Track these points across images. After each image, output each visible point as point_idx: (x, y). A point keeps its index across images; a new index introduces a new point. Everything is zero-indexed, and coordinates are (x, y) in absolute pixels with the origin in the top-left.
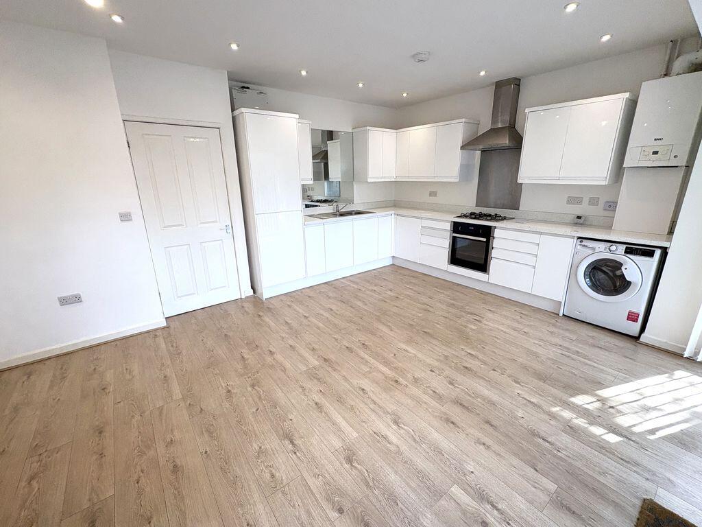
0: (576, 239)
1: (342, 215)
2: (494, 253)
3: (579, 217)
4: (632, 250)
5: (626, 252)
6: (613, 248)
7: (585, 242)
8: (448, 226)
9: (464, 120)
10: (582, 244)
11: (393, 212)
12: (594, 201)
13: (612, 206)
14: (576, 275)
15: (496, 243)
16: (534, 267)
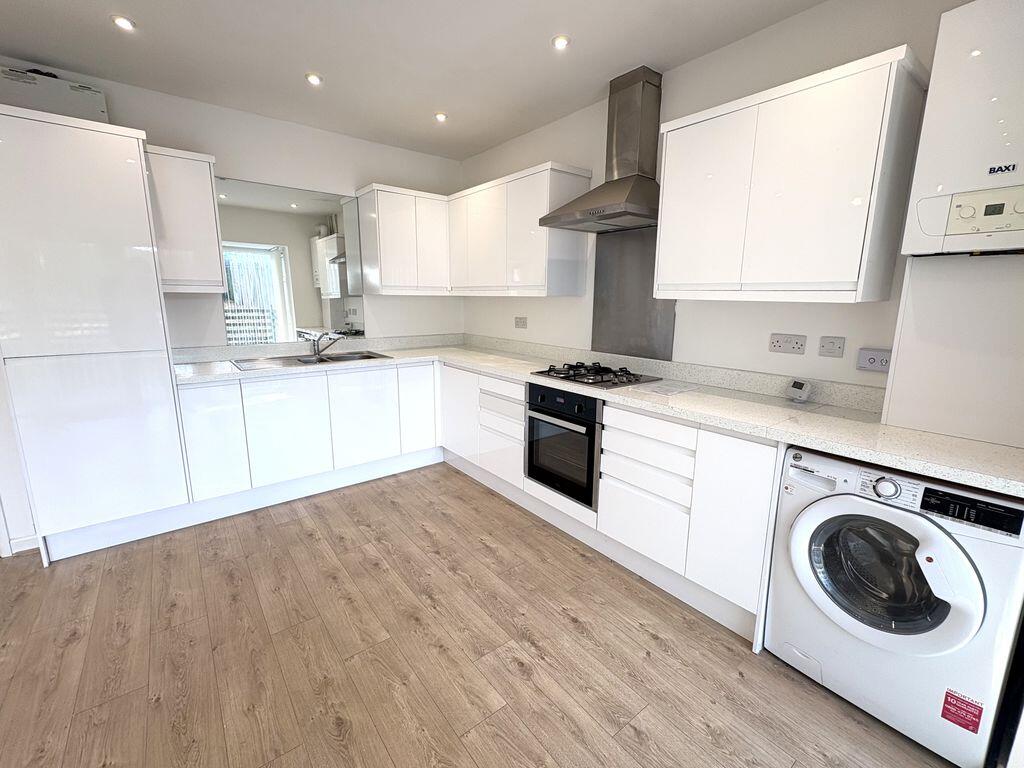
0: (782, 449)
1: (321, 361)
2: (605, 464)
3: (798, 385)
4: (943, 501)
5: (925, 505)
6: (887, 488)
7: (807, 461)
8: (521, 394)
9: (548, 165)
10: (801, 463)
11: (436, 357)
12: (832, 346)
13: (877, 360)
14: (788, 549)
15: (607, 440)
16: (689, 511)
